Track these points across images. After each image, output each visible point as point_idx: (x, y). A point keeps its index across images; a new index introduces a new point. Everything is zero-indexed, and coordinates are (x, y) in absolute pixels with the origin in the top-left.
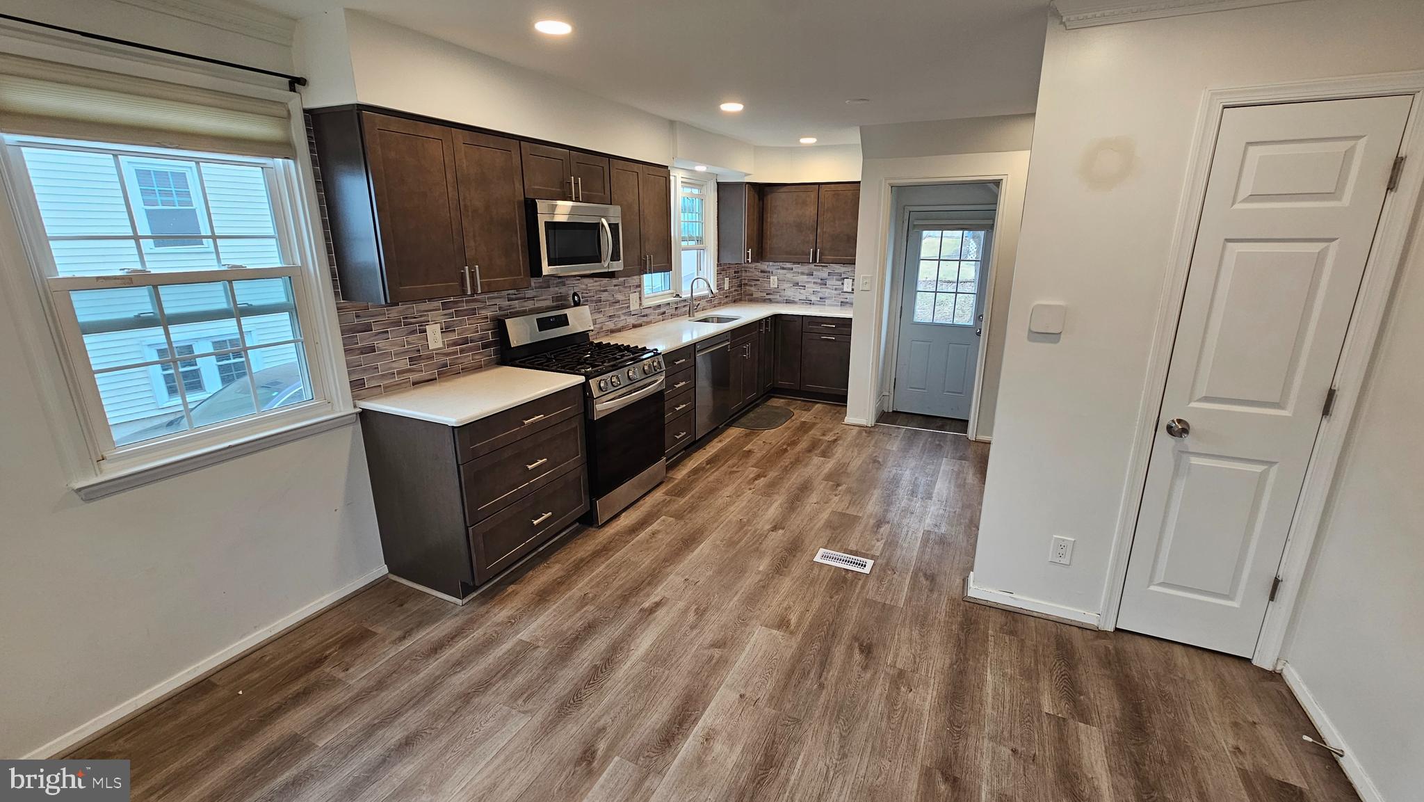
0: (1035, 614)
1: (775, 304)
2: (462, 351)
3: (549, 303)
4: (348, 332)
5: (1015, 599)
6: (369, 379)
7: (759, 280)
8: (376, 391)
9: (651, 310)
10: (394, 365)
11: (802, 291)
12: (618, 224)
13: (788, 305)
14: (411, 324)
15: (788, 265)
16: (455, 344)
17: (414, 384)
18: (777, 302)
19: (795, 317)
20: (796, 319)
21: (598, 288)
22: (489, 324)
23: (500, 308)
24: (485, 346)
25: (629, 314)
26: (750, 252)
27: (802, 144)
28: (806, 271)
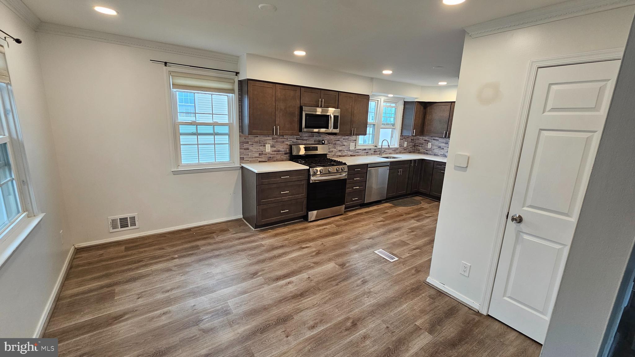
0: (451, 297)
1: (429, 155)
2: (277, 154)
3: (313, 142)
4: (242, 143)
5: (445, 288)
6: (246, 158)
7: (423, 144)
8: (247, 161)
9: (361, 151)
10: (254, 155)
11: (442, 151)
12: (338, 116)
13: (435, 156)
14: (261, 143)
15: (437, 138)
16: (275, 151)
17: (259, 162)
18: (430, 155)
19: (430, 161)
20: (431, 161)
21: (335, 139)
22: (288, 147)
23: (293, 142)
24: (286, 154)
25: (349, 150)
26: (414, 131)
27: (440, 85)
28: (445, 142)
